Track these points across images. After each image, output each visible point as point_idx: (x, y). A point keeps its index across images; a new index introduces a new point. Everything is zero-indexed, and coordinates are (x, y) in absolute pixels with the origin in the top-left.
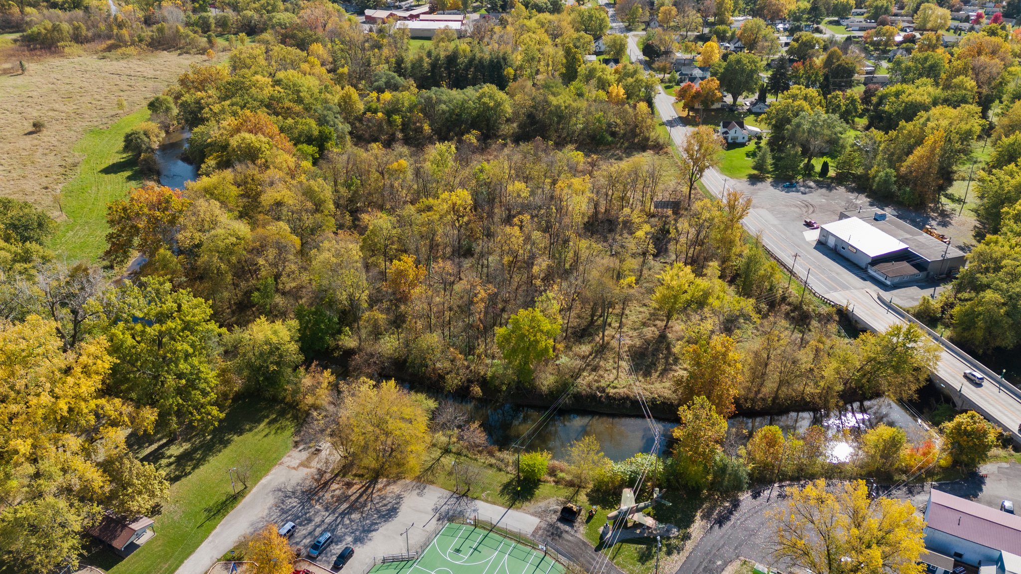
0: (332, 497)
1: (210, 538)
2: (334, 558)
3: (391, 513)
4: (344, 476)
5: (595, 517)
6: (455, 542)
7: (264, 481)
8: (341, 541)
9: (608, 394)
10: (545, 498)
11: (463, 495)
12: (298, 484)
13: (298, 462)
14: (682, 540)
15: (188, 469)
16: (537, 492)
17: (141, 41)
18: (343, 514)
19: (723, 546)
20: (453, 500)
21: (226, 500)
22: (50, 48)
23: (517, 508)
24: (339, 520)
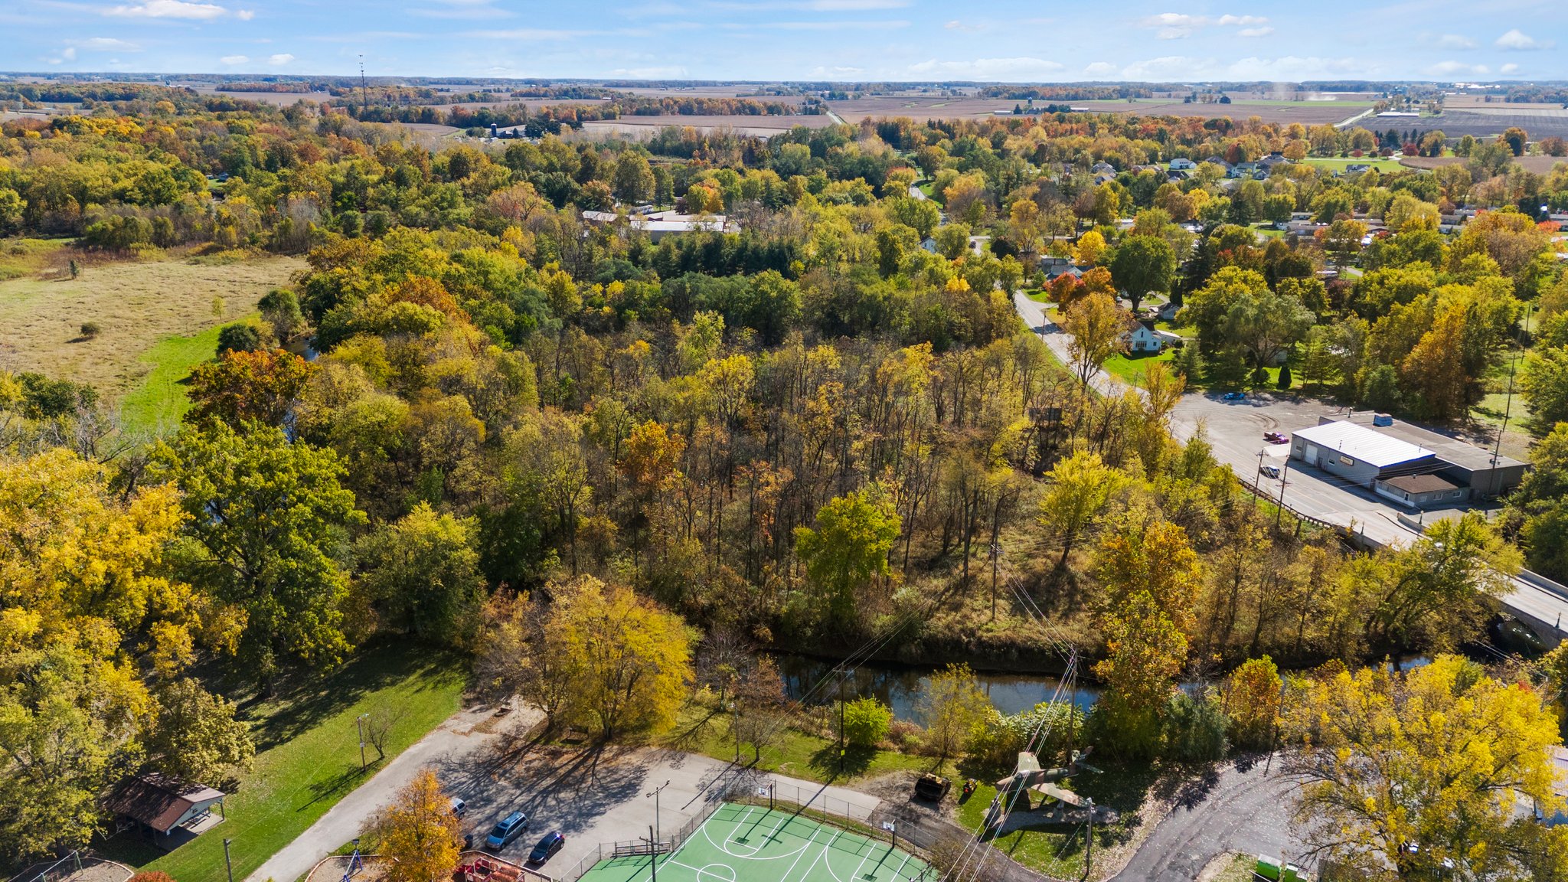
0: (528, 770)
1: (318, 825)
2: (529, 850)
3: (627, 790)
4: (547, 743)
5: (974, 796)
6: (739, 829)
7: (412, 750)
8: (541, 829)
9: (980, 638)
10: (887, 771)
11: (748, 767)
12: (469, 754)
13: (470, 725)
14: (1127, 826)
15: (286, 734)
16: (872, 763)
17: (253, 242)
18: (545, 793)
19: (1199, 834)
20: (731, 774)
21: (348, 775)
22: (117, 251)
23: (841, 785)
24: (538, 800)
